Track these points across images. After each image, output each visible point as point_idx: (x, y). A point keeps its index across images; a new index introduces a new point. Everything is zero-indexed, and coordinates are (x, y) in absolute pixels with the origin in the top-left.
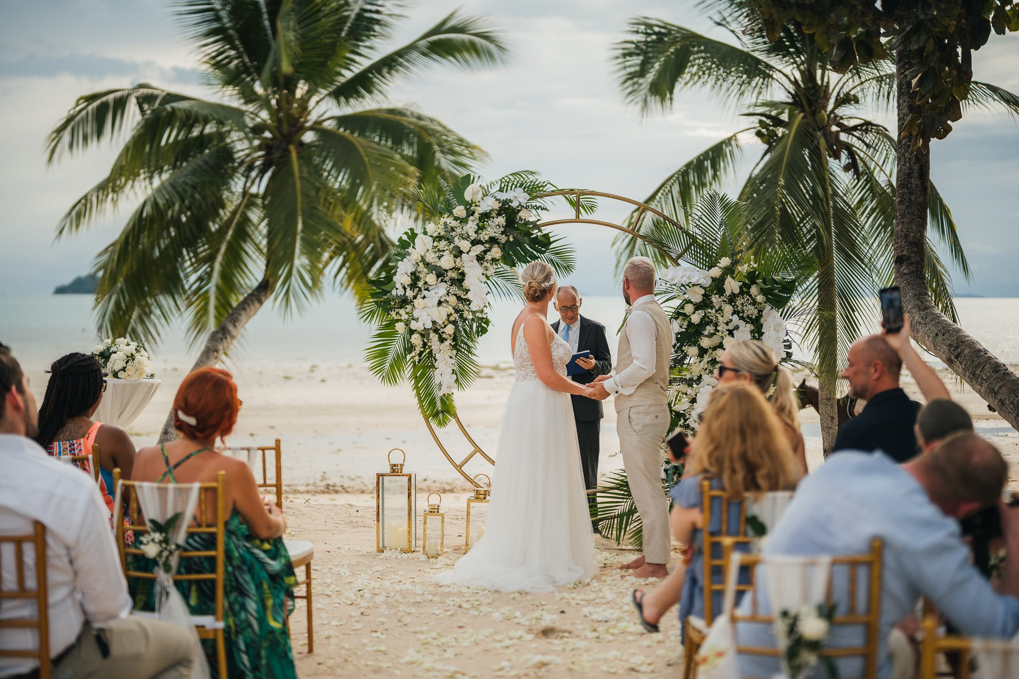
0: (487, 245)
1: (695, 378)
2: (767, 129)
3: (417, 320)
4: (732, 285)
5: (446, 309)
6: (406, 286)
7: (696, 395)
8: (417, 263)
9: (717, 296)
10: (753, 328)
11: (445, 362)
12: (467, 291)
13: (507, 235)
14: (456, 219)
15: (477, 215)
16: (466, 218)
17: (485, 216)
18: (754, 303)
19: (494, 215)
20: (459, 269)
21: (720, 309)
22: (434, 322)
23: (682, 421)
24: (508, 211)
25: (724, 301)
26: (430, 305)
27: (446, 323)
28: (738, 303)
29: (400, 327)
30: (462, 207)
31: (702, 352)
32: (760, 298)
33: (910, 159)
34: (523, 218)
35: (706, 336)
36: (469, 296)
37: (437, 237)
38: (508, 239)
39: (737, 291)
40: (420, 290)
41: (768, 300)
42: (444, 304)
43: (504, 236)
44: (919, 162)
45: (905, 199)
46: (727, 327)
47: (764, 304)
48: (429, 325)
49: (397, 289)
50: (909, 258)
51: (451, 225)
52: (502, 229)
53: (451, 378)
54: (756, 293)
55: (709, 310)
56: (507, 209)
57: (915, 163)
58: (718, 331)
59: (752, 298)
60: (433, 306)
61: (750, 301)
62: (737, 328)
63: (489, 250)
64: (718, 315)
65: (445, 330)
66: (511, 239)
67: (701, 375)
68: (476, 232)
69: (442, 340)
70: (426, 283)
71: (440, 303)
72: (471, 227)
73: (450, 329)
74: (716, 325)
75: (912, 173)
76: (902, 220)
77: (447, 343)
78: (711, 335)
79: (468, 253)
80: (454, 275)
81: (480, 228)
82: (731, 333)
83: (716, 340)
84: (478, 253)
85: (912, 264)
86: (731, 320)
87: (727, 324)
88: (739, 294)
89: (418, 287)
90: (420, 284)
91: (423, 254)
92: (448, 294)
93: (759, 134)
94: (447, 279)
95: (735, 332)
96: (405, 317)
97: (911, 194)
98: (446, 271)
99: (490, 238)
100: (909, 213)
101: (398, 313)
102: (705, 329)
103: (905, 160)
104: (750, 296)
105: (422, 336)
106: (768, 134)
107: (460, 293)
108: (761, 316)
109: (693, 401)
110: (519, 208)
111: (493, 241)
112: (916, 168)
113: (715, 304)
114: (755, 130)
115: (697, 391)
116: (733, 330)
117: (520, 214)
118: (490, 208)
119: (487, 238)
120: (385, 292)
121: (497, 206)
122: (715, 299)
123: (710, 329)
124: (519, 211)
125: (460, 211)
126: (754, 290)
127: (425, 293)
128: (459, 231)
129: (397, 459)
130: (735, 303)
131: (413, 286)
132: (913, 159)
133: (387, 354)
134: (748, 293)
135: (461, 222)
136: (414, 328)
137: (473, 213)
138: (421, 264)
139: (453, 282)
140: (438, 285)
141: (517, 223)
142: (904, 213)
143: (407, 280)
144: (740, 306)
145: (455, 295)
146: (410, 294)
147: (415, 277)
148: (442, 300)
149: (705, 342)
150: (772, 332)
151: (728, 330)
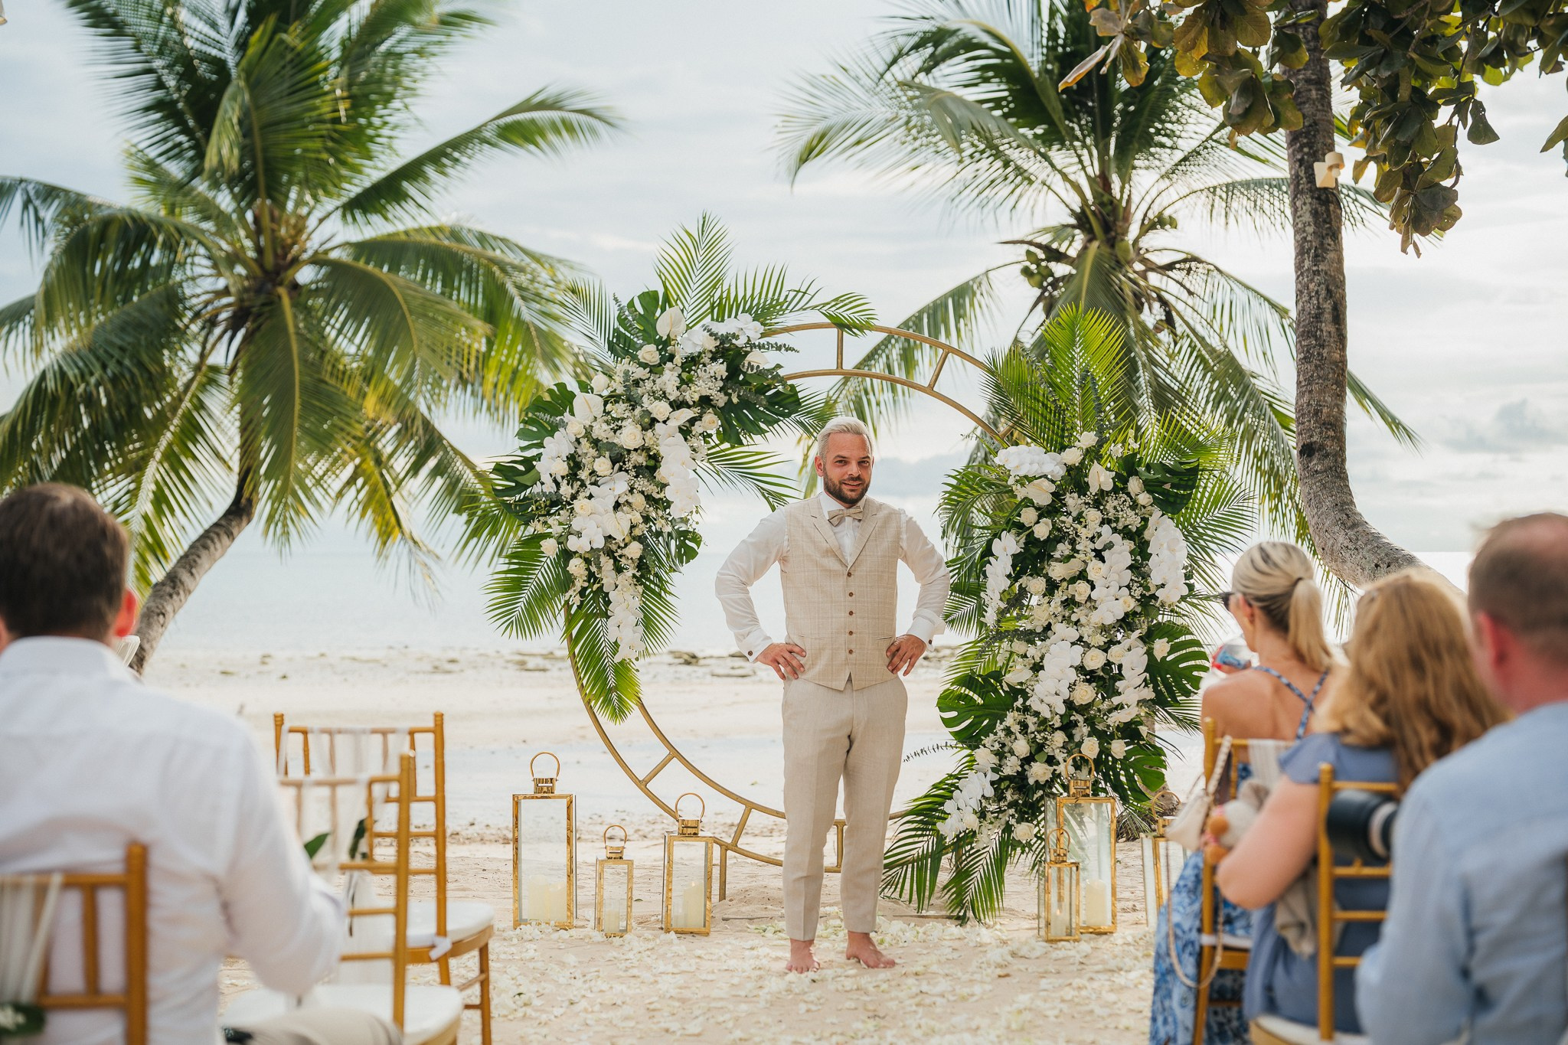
0: (697, 410)
1: (1039, 630)
2: (1038, 265)
3: (579, 534)
4: (1100, 477)
5: (629, 516)
6: (559, 479)
7: (1042, 658)
8: (578, 441)
9: (1076, 495)
10: (1133, 547)
11: (625, 605)
12: (663, 486)
13: (726, 394)
14: (644, 365)
15: (678, 360)
16: (659, 365)
17: (692, 361)
18: (1134, 506)
19: (706, 360)
20: (648, 449)
21: (1079, 518)
22: (608, 539)
23: (1021, 700)
24: (729, 353)
25: (1086, 504)
26: (601, 510)
27: (627, 541)
28: (1109, 506)
29: (549, 547)
30: (652, 347)
31: (1052, 587)
32: (1144, 499)
33: (1317, 292)
34: (755, 365)
35: (1057, 560)
36: (669, 493)
37: (610, 396)
38: (730, 400)
39: (1108, 486)
40: (583, 485)
41: (1156, 502)
42: (625, 508)
43: (722, 395)
44: (1331, 297)
45: (1311, 354)
46: (1092, 546)
47: (1150, 508)
48: (600, 543)
49: (542, 484)
50: (1322, 447)
51: (636, 376)
52: (721, 384)
53: (634, 632)
54: (1138, 490)
55: (1063, 518)
56: (728, 349)
57: (1325, 299)
58: (1078, 552)
59: (1131, 498)
60: (606, 512)
61: (1129, 502)
62: (1109, 546)
63: (699, 418)
64: (1078, 526)
65: (625, 551)
66: (735, 400)
67: (1050, 624)
68: (678, 388)
69: (619, 570)
70: (593, 473)
71: (617, 506)
72: (669, 379)
73: (635, 550)
74: (1073, 542)
75: (1322, 313)
76: (1309, 388)
77: (629, 574)
78: (1066, 559)
79: (664, 422)
80: (640, 459)
81: (685, 383)
82: (1099, 555)
83: (1075, 566)
84: (681, 422)
85: (1327, 456)
86: (1100, 535)
87: (1092, 539)
88: (1110, 492)
89: (579, 480)
90: (583, 475)
91: (588, 423)
92: (631, 491)
93: (1026, 272)
94: (629, 465)
95: (1105, 554)
96: (557, 529)
97: (1322, 346)
98: (629, 451)
99: (701, 397)
100: (1319, 377)
101: (545, 523)
102: (1055, 549)
103: (1309, 294)
104: (1128, 494)
105: (587, 561)
106: (1039, 273)
107: (652, 489)
108: (1145, 527)
109: (1037, 668)
110: (748, 349)
111: (705, 402)
112: (1327, 306)
113: (1071, 509)
114: (1020, 267)
115: (1043, 651)
116: (1104, 549)
117: (749, 358)
118: (699, 349)
119: (696, 397)
120: (520, 487)
121: (711, 344)
122: (1072, 501)
123: (1063, 548)
124: (747, 353)
125: (649, 353)
126: (1134, 485)
127: (593, 489)
128: (648, 385)
129: (545, 770)
130: (1105, 505)
131: (572, 476)
132: (1323, 293)
134: (1125, 490)
135: (650, 372)
136: (573, 549)
137: (671, 358)
138: (584, 441)
139: (639, 470)
140: (615, 476)
141: (745, 374)
142: (1312, 376)
143: (562, 468)
144: (1113, 511)
145: (642, 492)
146: (566, 490)
147: (574, 463)
148: (621, 501)
149: (1057, 571)
150: (1165, 553)
151: (1094, 550)
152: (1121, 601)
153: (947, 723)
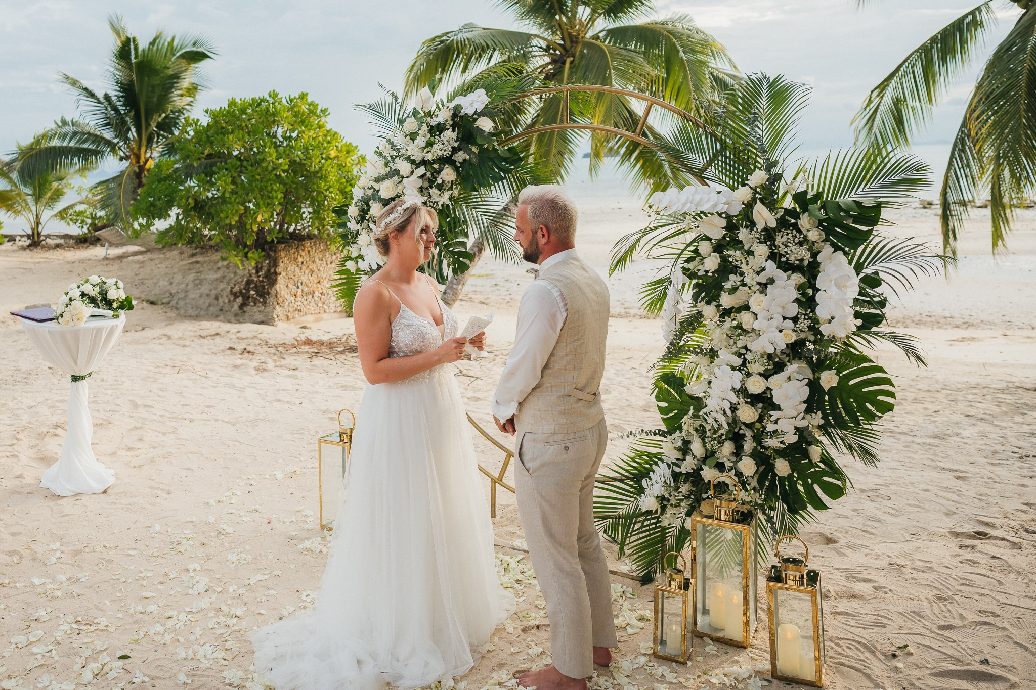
4: (764, 216)
9: (745, 231)
10: (801, 281)
14: (406, 133)
15: (428, 128)
17: (437, 128)
18: (805, 241)
19: (447, 128)
25: (756, 239)
28: (779, 240)
29: (351, 266)
30: (412, 120)
31: (723, 313)
32: (814, 235)
34: (482, 128)
35: (728, 290)
41: (826, 238)
46: (757, 279)
47: (822, 244)
52: (455, 145)
54: (808, 227)
55: (730, 252)
56: (461, 118)
58: (745, 284)
59: (802, 234)
61: (799, 238)
63: (440, 173)
67: (716, 350)
68: (423, 151)
74: (742, 274)
79: (408, 177)
81: (429, 145)
82: (762, 289)
83: (740, 298)
86: (764, 269)
87: (758, 274)
88: (779, 228)
95: (768, 287)
96: (354, 254)
99: (440, 156)
102: (726, 280)
104: (798, 231)
108: (818, 261)
110: (476, 116)
111: (444, 160)
113: (743, 243)
116: (766, 283)
117: (478, 123)
118: (444, 119)
119: (436, 157)
121: (448, 115)
122: (743, 235)
123: (733, 280)
124: (475, 120)
125: (409, 124)
126: (806, 222)
128: (404, 149)
130: (774, 240)
134: (795, 226)
135: (410, 138)
141: (475, 135)
144: (781, 247)
149: (726, 301)
150: (833, 291)
151: (759, 284)
152: (784, 332)
153: (661, 411)
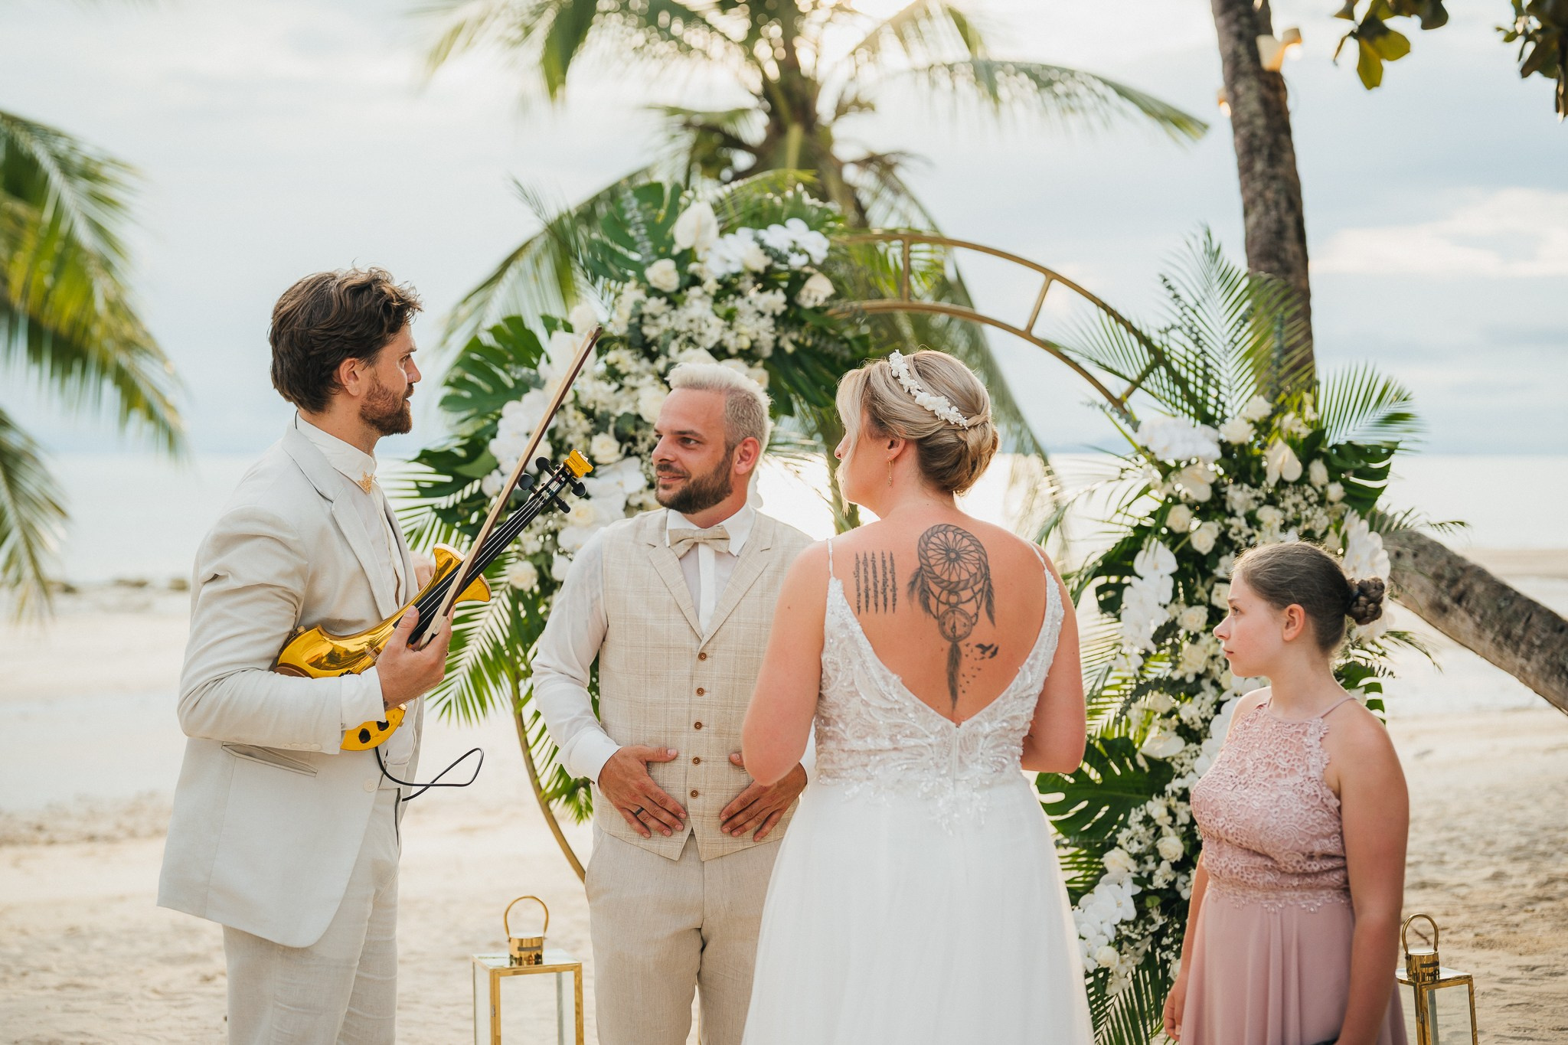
9: (1244, 487)
13: (777, 338)
14: (654, 292)
15: (711, 286)
16: (679, 291)
17: (728, 287)
18: (1322, 501)
19: (748, 286)
21: (1252, 520)
23: (1177, 782)
24: (786, 277)
25: (1260, 500)
28: (1288, 503)
30: (668, 265)
32: (1332, 492)
34: (816, 296)
39: (1290, 474)
41: (1346, 497)
43: (771, 340)
47: (1342, 506)
49: (500, 474)
51: (646, 310)
52: (774, 323)
54: (1323, 480)
55: (1228, 520)
56: (783, 272)
59: (1316, 491)
61: (1315, 497)
64: (1250, 532)
66: (790, 348)
67: (1208, 672)
68: (716, 327)
72: (699, 313)
81: (723, 318)
88: (1292, 483)
99: (747, 344)
102: (1216, 564)
104: (1311, 485)
110: (809, 272)
111: (752, 351)
113: (1238, 507)
115: (1209, 711)
117: (808, 286)
118: (740, 268)
119: (742, 344)
120: (461, 482)
121: (760, 263)
122: (1239, 497)
123: (1227, 563)
125: (664, 274)
126: (1320, 472)
128: (668, 323)
129: (527, 926)
130: (1282, 502)
133: (464, 645)
134: (1305, 480)
135: (670, 302)
137: (697, 281)
141: (799, 308)
144: (1292, 510)
153: (1050, 809)
